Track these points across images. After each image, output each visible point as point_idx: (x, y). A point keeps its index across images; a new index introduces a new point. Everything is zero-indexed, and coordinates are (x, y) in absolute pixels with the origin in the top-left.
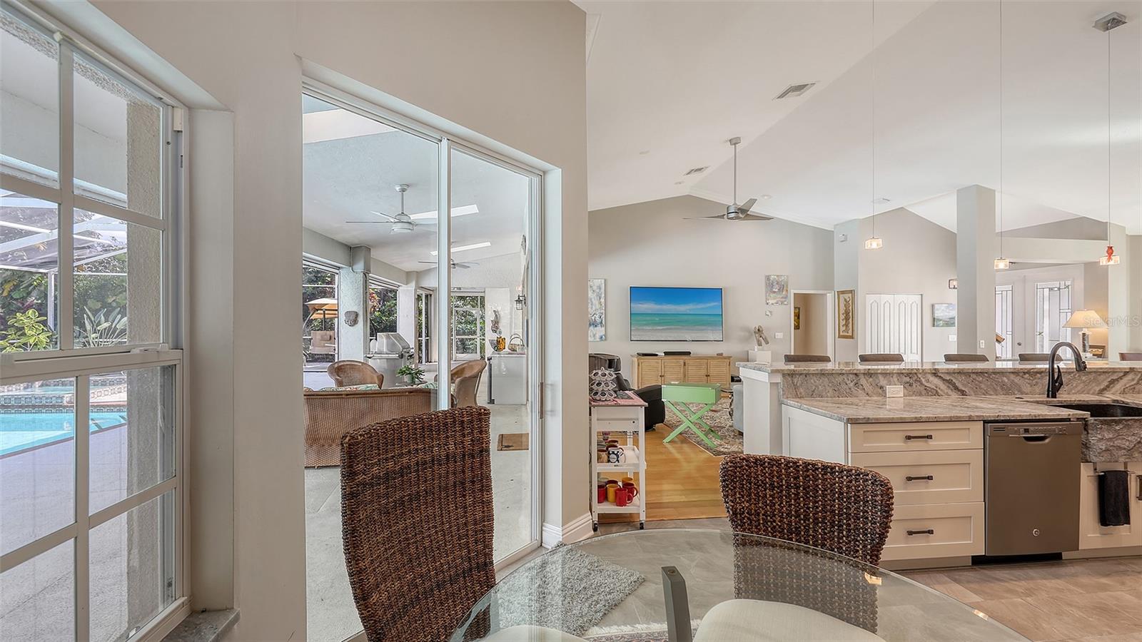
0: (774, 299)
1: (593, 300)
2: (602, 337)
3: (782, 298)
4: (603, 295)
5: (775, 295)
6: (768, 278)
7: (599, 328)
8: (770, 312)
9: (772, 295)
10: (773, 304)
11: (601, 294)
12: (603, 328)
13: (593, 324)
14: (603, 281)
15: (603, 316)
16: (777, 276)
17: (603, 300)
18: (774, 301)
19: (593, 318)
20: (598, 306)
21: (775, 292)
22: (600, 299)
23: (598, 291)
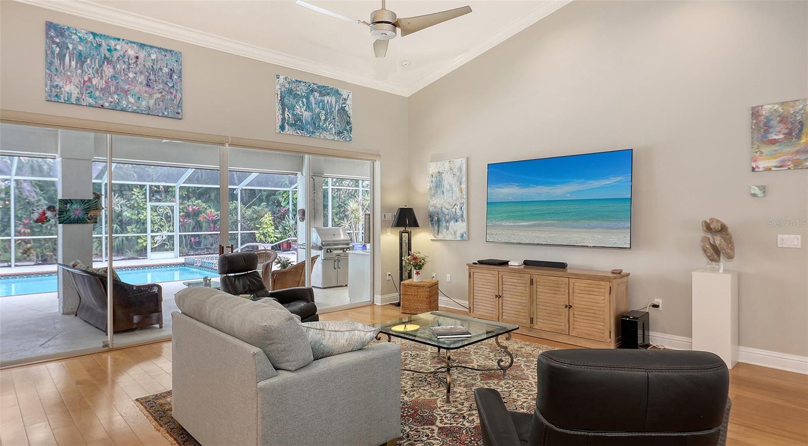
0: (772, 156)
1: (453, 186)
2: (462, 236)
3: (798, 152)
4: (464, 179)
5: (775, 147)
6: (755, 113)
7: (460, 223)
8: (763, 189)
9: (766, 149)
10: (769, 169)
11: (462, 178)
12: (465, 224)
13: (454, 218)
14: (464, 160)
15: (464, 207)
16: (782, 104)
17: (464, 186)
18: (771, 163)
19: (454, 210)
20: (458, 194)
21: (774, 142)
22: (461, 184)
23: (458, 174)
